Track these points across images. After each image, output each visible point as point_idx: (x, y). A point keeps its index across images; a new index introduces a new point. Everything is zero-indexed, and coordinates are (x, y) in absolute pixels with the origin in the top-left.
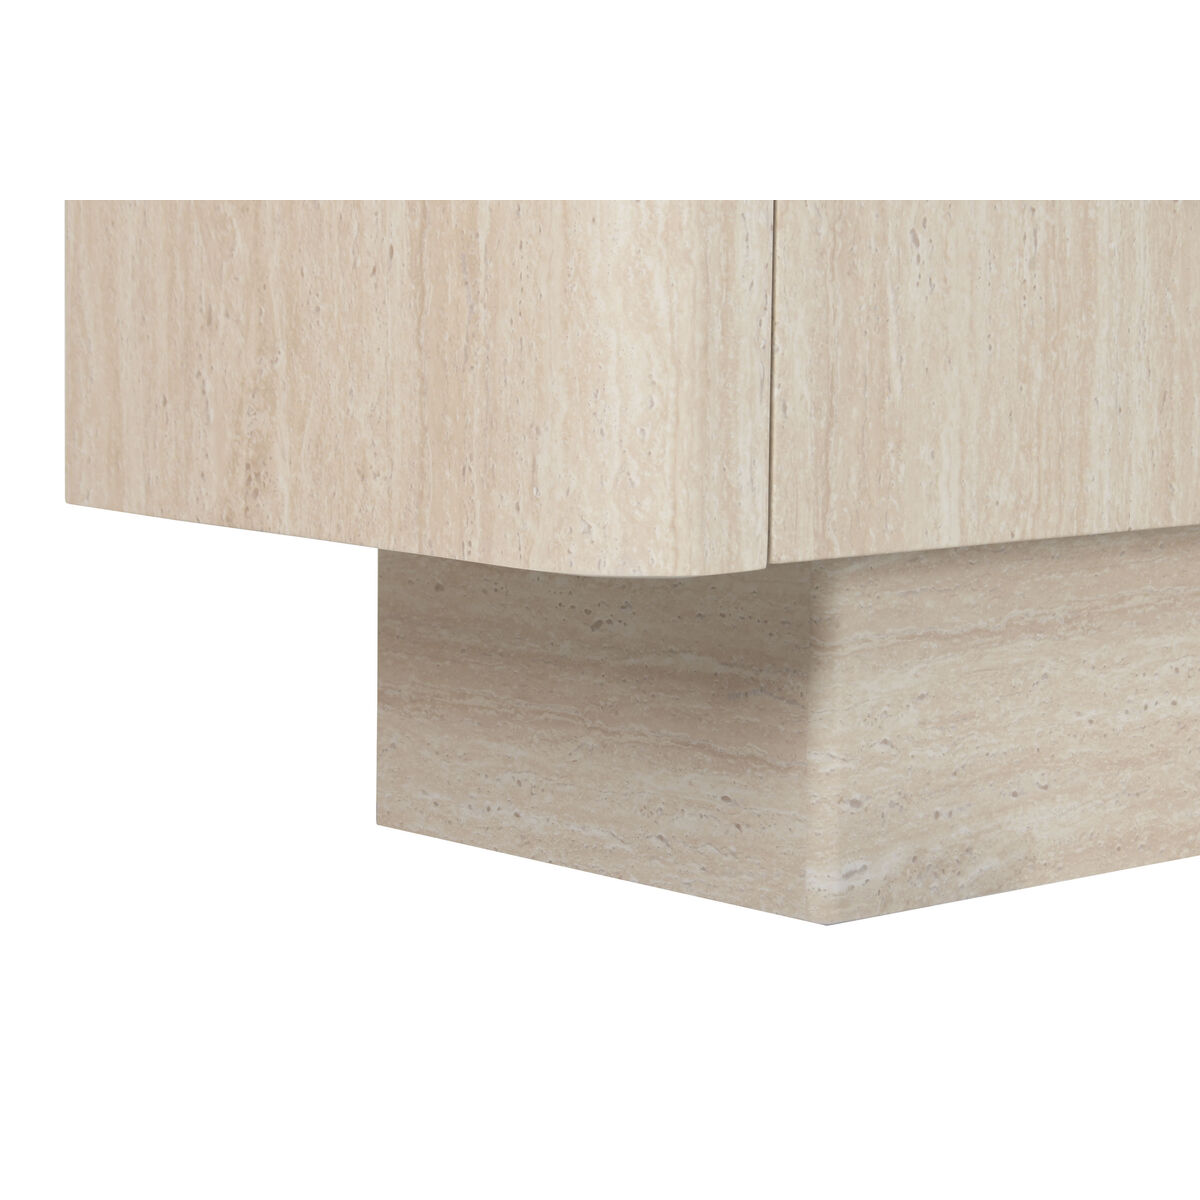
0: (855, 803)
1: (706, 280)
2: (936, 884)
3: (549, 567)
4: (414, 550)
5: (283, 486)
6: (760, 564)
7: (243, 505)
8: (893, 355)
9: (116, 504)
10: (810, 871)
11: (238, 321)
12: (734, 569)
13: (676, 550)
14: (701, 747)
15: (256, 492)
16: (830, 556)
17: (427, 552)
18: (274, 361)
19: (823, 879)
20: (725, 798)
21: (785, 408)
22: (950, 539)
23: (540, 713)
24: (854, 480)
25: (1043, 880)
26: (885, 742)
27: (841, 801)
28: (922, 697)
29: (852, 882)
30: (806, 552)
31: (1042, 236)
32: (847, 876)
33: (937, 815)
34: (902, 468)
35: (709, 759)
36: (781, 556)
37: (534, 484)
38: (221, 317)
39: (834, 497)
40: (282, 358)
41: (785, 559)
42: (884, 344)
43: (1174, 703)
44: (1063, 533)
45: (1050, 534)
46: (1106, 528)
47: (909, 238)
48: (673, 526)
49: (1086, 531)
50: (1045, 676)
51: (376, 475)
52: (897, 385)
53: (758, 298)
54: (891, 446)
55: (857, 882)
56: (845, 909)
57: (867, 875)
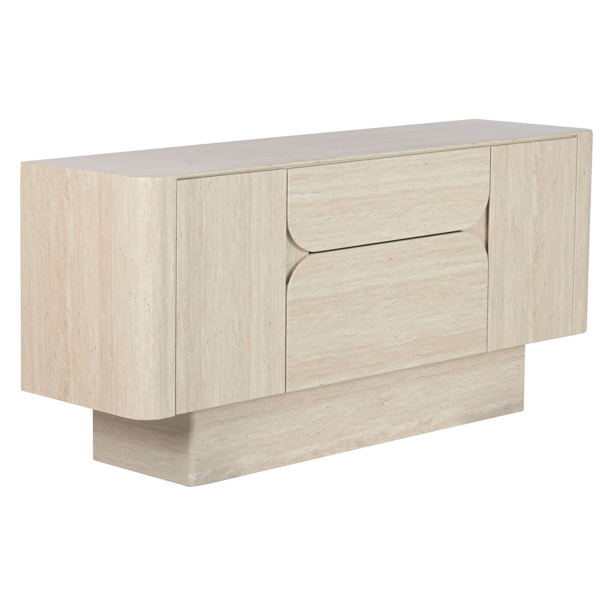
0: (199, 460)
1: (161, 359)
2: (219, 476)
3: (129, 417)
4: (101, 410)
5: (72, 394)
6: (174, 415)
7: (63, 397)
8: (203, 368)
9: (33, 392)
10: (189, 475)
11: (62, 356)
12: (168, 417)
13: (155, 414)
14: (166, 446)
15: (66, 394)
16: (189, 411)
17: (103, 411)
18: (70, 366)
19: (192, 477)
20: (171, 458)
21: (179, 382)
22: (217, 404)
23: (131, 436)
24: (194, 395)
25: (246, 474)
26: (206, 446)
27: (196, 460)
28: (215, 435)
29: (198, 477)
30: (184, 411)
31: (238, 337)
32: (197, 476)
33: (219, 461)
34: (206, 391)
35: (168, 449)
36: (178, 413)
37: (126, 400)
38: (58, 355)
39: (190, 399)
40: (72, 366)
41: (179, 413)
42: (201, 366)
43: (278, 431)
44: (244, 400)
45: (241, 401)
46: (255, 398)
47: (206, 343)
48: (154, 410)
49: (250, 399)
50: (245, 428)
51: (93, 394)
52: (204, 374)
53: (172, 361)
54: (203, 387)
55: (200, 477)
56: (197, 483)
57: (202, 475)
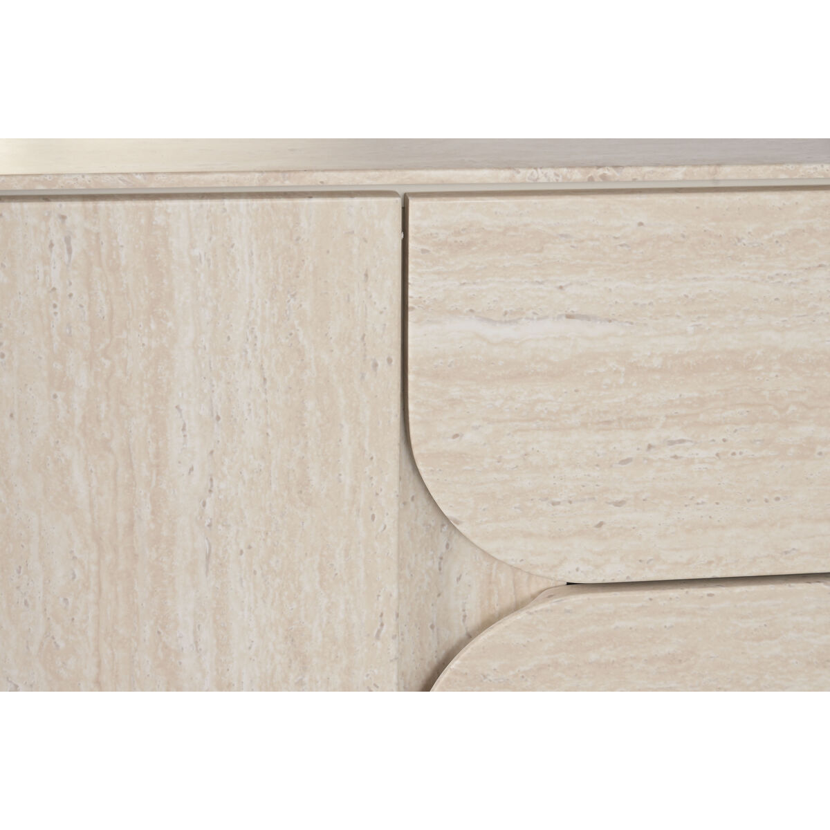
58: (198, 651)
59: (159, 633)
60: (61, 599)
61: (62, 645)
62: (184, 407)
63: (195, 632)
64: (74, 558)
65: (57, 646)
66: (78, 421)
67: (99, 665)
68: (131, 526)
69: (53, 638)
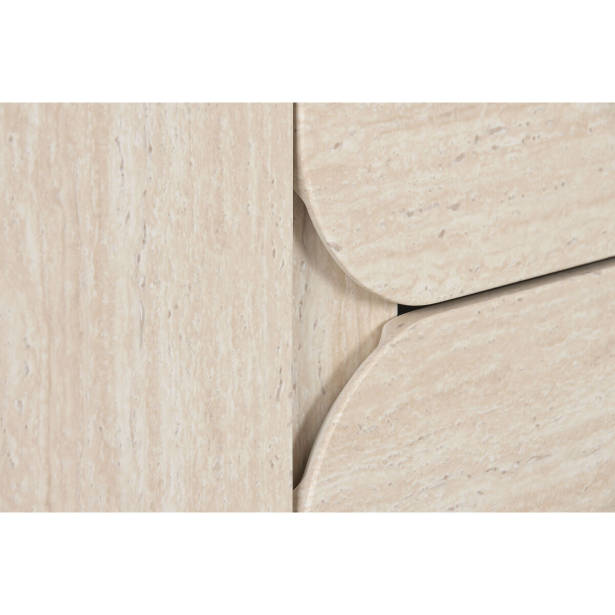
58: (134, 445)
59: (101, 429)
60: (16, 403)
61: (16, 462)
62: (121, 139)
63: (131, 422)
64: (28, 347)
65: (13, 464)
66: (31, 168)
67: (49, 482)
68: (77, 297)
69: (9, 455)
